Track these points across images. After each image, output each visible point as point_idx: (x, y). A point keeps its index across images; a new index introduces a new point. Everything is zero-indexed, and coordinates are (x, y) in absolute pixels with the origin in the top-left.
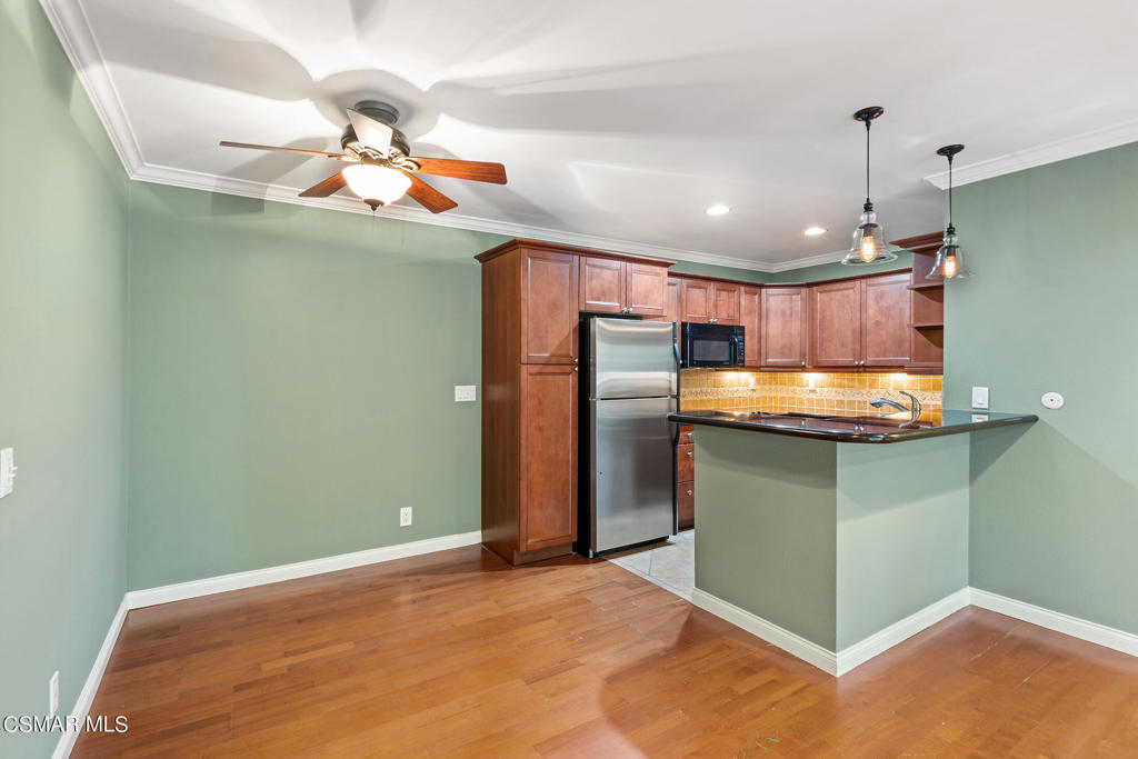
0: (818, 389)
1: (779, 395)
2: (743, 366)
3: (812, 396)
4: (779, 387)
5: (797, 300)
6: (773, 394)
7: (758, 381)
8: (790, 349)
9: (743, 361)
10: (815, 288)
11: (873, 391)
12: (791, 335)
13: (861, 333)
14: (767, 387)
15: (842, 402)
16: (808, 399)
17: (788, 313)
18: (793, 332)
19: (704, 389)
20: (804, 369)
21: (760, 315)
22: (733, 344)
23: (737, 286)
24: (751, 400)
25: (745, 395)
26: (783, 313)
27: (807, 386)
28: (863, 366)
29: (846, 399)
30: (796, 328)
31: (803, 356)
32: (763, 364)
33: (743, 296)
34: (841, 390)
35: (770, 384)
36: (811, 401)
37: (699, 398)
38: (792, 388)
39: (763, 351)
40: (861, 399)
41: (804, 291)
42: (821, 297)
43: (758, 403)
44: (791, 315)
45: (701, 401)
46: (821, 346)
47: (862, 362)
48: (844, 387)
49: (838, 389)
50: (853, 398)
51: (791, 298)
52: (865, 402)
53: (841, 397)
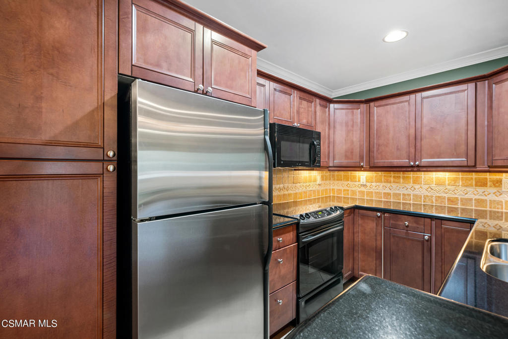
0: (368, 184)
1: (336, 188)
2: (319, 166)
3: (363, 189)
4: (336, 182)
5: (358, 113)
6: (332, 187)
7: (323, 178)
8: (352, 153)
9: (319, 162)
10: (372, 104)
11: (417, 186)
12: (352, 142)
13: (416, 140)
14: (328, 182)
15: (389, 194)
16: (359, 192)
17: (350, 123)
18: (355, 139)
19: (286, 185)
20: (359, 168)
21: (329, 124)
22: (312, 145)
23: (314, 98)
24: (318, 191)
25: (314, 189)
26: (347, 125)
27: (359, 181)
28: (418, 166)
29: (392, 192)
30: (357, 137)
31: (361, 158)
32: (331, 165)
33: (318, 107)
34: (389, 185)
35: (330, 179)
36: (362, 193)
37: (282, 193)
38: (346, 183)
39: (331, 155)
40: (406, 192)
41: (363, 107)
42: (377, 110)
43: (322, 194)
44: (353, 126)
45: (284, 195)
46: (378, 150)
47: (417, 163)
48: (390, 182)
49: (385, 184)
50: (398, 192)
51: (353, 112)
52: (409, 195)
53: (387, 191)
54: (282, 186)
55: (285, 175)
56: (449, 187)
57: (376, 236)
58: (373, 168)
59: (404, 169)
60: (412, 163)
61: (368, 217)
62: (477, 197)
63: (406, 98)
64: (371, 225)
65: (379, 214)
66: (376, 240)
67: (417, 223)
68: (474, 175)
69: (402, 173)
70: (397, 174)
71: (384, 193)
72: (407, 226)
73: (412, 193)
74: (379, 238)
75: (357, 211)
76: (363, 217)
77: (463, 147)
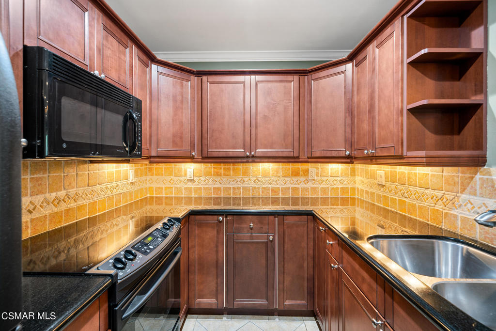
0: (196, 179)
1: (155, 185)
2: (140, 156)
3: (190, 185)
4: (155, 177)
5: (190, 84)
6: (148, 185)
7: (137, 173)
8: (181, 138)
9: (140, 149)
10: (205, 78)
11: (246, 179)
12: (181, 124)
13: (251, 127)
14: (144, 178)
15: (219, 189)
16: (186, 188)
17: (179, 98)
18: (184, 120)
19: (72, 192)
20: (192, 159)
21: (151, 93)
22: (128, 118)
24: (131, 194)
25: (125, 190)
26: (174, 98)
27: (185, 175)
28: (253, 157)
29: (222, 186)
30: (188, 115)
31: (192, 146)
32: (153, 154)
33: (136, 62)
34: (218, 179)
35: (146, 175)
36: (189, 190)
37: (63, 207)
38: (169, 178)
39: (154, 139)
40: (236, 186)
41: (194, 79)
42: (210, 85)
43: (136, 196)
44: (182, 102)
45: (68, 211)
46: (212, 136)
47: (253, 153)
48: (221, 176)
49: (214, 178)
50: (228, 186)
51: (182, 85)
52: (239, 188)
53: (217, 185)
54: (62, 194)
55: (71, 171)
56: (273, 178)
57: (217, 246)
58: (207, 158)
59: (233, 160)
60: (248, 154)
61: (207, 224)
62: (293, 186)
63: (241, 78)
64: (210, 234)
65: (221, 218)
66: (217, 252)
67: (261, 222)
69: (232, 164)
70: (227, 166)
71: (214, 188)
72: (251, 229)
73: (241, 186)
74: (220, 249)
75: (192, 217)
76: (201, 225)
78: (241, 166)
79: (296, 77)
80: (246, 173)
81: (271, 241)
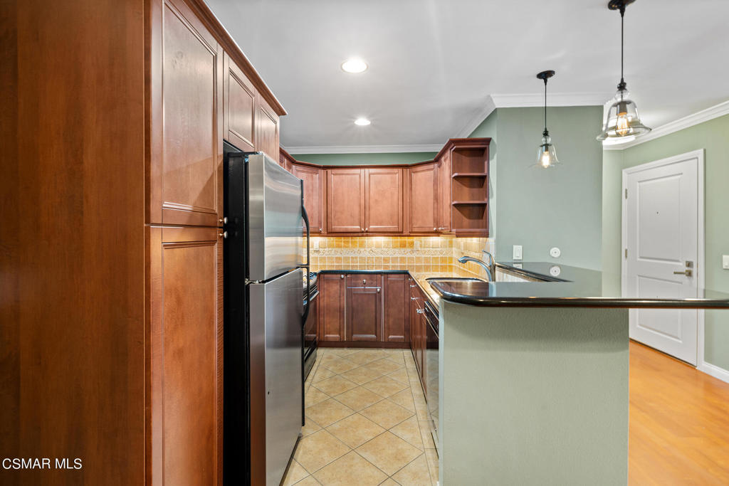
0: (320, 249)
3: (316, 255)
5: (316, 178)
8: (312, 218)
10: (329, 171)
11: (362, 250)
13: (365, 208)
15: (340, 258)
17: (311, 188)
20: (319, 234)
27: (313, 247)
28: (367, 232)
29: (342, 256)
30: (316, 201)
31: (320, 223)
34: (339, 250)
36: (315, 259)
40: (354, 256)
41: (322, 172)
42: (334, 177)
44: (312, 190)
46: (335, 216)
47: (367, 229)
48: (341, 247)
49: (337, 249)
50: (347, 256)
51: (312, 176)
52: (356, 258)
53: (339, 255)
56: (385, 249)
57: (340, 297)
58: (331, 233)
59: (351, 234)
60: (363, 229)
61: (332, 280)
62: (401, 256)
63: (357, 171)
64: (335, 288)
65: (343, 276)
66: (340, 300)
67: (371, 279)
68: (399, 239)
69: (351, 238)
70: (346, 239)
71: (336, 258)
72: (365, 284)
73: (358, 255)
74: (342, 298)
75: (322, 275)
76: (328, 281)
77: (396, 218)
78: (358, 239)
79: (400, 170)
80: (362, 245)
81: (379, 293)
